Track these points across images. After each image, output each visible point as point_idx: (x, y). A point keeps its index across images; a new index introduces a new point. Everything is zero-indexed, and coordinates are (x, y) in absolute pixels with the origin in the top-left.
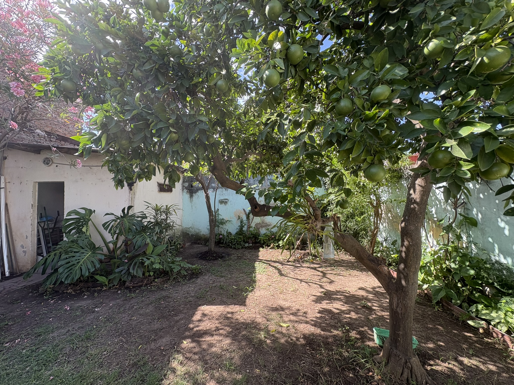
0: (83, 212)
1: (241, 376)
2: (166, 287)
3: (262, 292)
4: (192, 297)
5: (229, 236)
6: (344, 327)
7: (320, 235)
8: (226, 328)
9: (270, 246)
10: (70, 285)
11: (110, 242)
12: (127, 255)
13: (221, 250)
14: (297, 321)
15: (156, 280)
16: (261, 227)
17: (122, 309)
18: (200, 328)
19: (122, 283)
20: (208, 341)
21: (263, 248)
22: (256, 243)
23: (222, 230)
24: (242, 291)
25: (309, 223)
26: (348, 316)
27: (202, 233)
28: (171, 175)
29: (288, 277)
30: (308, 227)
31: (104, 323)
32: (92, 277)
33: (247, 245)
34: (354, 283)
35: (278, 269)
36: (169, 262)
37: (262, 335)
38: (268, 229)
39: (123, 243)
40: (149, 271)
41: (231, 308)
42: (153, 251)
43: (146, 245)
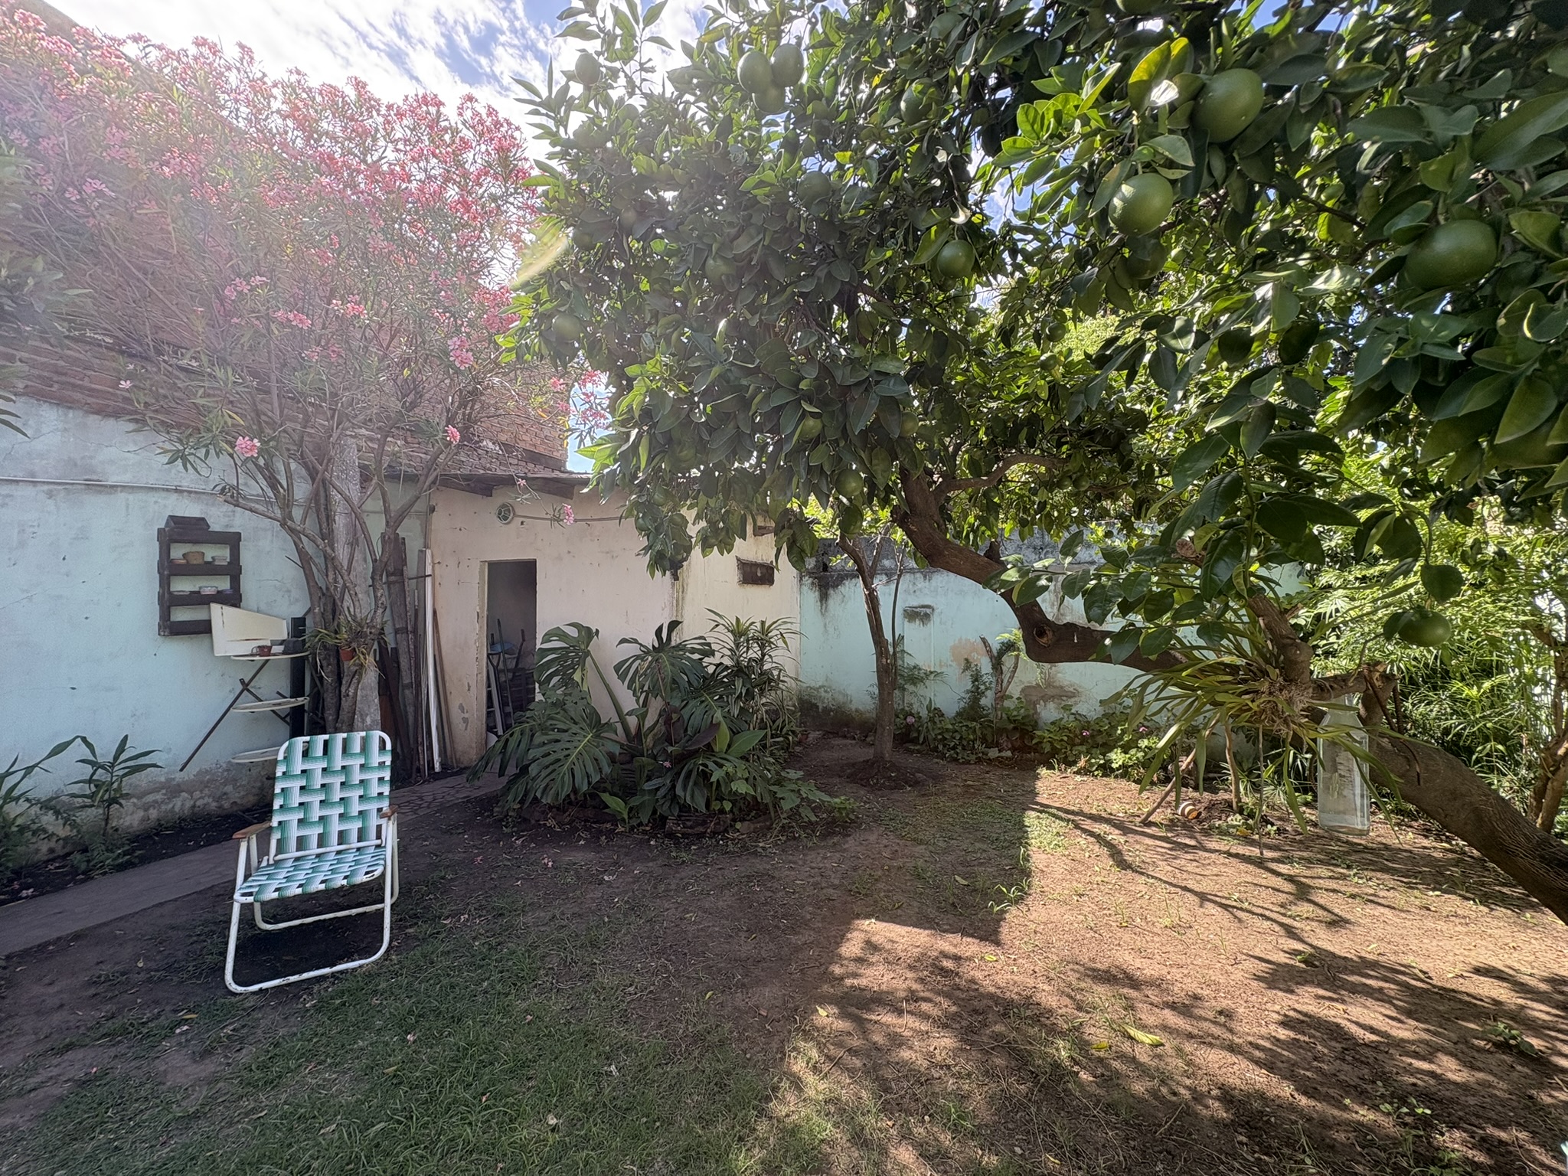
0: (573, 632)
1: (994, 1159)
2: (764, 848)
3: (1055, 912)
4: (835, 887)
5: (937, 720)
6: (1404, 1101)
7: (1306, 739)
8: (940, 999)
9: (1074, 763)
10: (551, 808)
11: (630, 713)
12: (670, 749)
13: (911, 761)
14: (1190, 1036)
15: (738, 825)
16: (1042, 698)
17: (662, 888)
18: (863, 982)
19: (659, 822)
20: (888, 1026)
21: (1051, 767)
22: (1023, 749)
23: (914, 700)
24: (985, 895)
25: (1256, 692)
26: (1425, 1066)
27: (853, 707)
28: (793, 535)
29: (1148, 876)
30: (1254, 706)
31: (625, 915)
32: (594, 796)
33: (993, 753)
34: (1448, 945)
35: (1110, 845)
36: (768, 781)
37: (1062, 1051)
38: (1067, 708)
39: (660, 715)
40: (721, 799)
41: (951, 943)
42: (729, 746)
43: (713, 727)
